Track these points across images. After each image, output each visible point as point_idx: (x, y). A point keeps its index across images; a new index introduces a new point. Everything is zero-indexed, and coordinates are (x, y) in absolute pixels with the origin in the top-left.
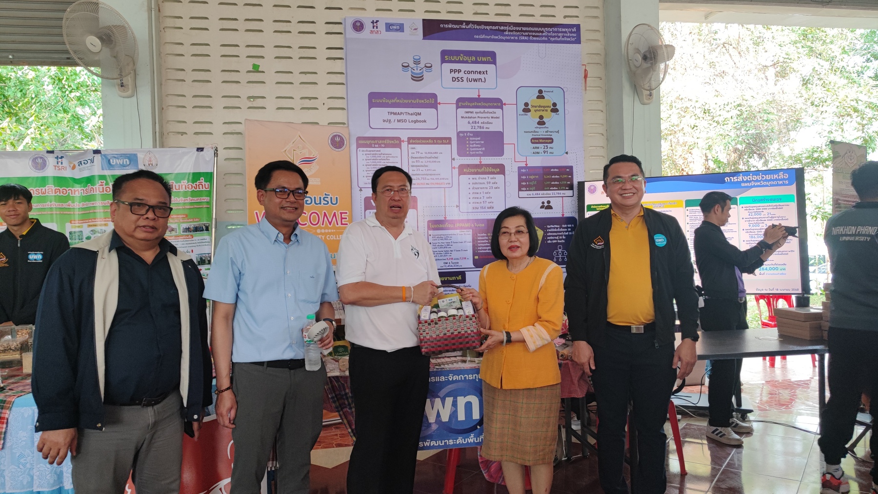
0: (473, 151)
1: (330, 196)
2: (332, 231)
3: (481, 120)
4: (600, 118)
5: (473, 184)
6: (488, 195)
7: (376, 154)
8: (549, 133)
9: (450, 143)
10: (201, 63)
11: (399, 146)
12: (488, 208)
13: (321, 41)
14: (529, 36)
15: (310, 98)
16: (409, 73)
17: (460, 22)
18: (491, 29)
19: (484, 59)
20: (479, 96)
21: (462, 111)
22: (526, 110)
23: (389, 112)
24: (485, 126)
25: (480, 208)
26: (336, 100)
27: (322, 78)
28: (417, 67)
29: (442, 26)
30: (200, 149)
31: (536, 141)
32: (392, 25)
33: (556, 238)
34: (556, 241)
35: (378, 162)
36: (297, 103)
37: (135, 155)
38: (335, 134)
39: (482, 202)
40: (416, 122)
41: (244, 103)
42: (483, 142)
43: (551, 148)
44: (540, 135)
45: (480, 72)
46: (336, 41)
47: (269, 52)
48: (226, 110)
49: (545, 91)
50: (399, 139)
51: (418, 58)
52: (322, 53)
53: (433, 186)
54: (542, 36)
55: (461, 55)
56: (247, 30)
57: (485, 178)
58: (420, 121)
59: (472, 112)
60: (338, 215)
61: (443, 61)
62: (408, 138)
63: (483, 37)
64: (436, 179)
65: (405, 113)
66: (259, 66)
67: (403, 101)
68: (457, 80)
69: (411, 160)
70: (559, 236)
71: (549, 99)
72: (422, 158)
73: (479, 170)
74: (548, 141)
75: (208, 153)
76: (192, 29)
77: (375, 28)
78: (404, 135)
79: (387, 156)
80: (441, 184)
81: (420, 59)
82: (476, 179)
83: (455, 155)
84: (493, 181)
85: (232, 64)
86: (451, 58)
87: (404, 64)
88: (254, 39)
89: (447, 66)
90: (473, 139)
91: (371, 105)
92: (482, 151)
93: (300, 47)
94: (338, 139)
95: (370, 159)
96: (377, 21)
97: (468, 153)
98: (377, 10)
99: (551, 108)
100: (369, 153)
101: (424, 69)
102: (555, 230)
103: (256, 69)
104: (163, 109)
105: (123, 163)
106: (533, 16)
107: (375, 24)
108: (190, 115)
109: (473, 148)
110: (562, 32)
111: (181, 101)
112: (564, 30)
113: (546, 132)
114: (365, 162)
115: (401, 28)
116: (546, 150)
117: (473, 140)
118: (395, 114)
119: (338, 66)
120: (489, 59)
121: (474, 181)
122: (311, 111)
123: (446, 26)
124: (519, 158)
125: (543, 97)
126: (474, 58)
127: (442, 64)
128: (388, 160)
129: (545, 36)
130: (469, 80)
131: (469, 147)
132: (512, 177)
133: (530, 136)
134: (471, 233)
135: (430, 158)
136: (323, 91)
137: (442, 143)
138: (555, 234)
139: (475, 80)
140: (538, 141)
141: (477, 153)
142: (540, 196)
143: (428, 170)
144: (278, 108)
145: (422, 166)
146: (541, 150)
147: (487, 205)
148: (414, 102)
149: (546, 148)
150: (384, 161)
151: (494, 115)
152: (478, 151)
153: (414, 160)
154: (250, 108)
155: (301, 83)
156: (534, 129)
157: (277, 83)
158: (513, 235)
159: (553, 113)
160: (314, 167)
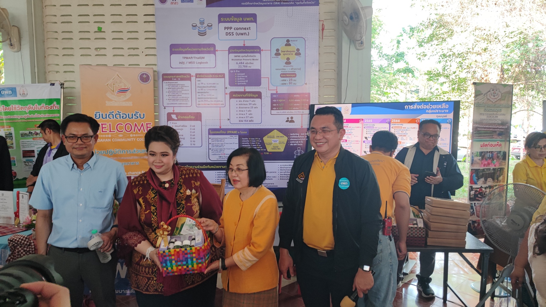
0: (239, 83)
1: (139, 113)
2: (141, 135)
3: (245, 62)
4: (333, 58)
5: (239, 104)
6: (250, 112)
7: (174, 85)
8: (293, 70)
9: (224, 77)
10: (67, 27)
11: (190, 79)
12: (250, 121)
13: (140, 10)
14: (280, 1)
15: (134, 49)
16: (197, 30)
19: (248, 19)
20: (244, 45)
21: (232, 56)
22: (278, 54)
23: (183, 57)
24: (248, 65)
25: (244, 121)
26: (151, 49)
27: (142, 35)
28: (202, 26)
30: (53, 84)
31: (284, 76)
33: (296, 142)
34: (296, 144)
35: (176, 90)
36: (126, 52)
37: (15, 88)
38: (143, 73)
39: (246, 117)
40: (201, 63)
41: (93, 52)
42: (246, 77)
43: (294, 80)
44: (287, 72)
45: (245, 29)
46: (151, 10)
47: (108, 19)
48: (82, 57)
49: (291, 41)
50: (190, 75)
51: (203, 20)
52: (141, 19)
53: (212, 106)
54: (290, 1)
55: (232, 17)
56: (94, 5)
57: (248, 101)
58: (204, 63)
59: (239, 56)
61: (220, 21)
62: (196, 74)
63: (248, 3)
64: (215, 101)
65: (194, 58)
66: (102, 28)
67: (193, 49)
68: (229, 34)
69: (197, 89)
70: (299, 141)
72: (205, 87)
73: (243, 95)
74: (293, 76)
75: (57, 87)
76: (61, 6)
78: (193, 72)
79: (182, 86)
80: (218, 104)
81: (204, 20)
82: (241, 101)
83: (227, 85)
84: (253, 103)
85: (85, 27)
86: (225, 20)
87: (193, 25)
88: (98, 10)
89: (223, 25)
90: (240, 74)
91: (172, 53)
92: (245, 82)
93: (127, 15)
94: (145, 76)
95: (171, 88)
97: (236, 84)
99: (295, 53)
100: (170, 84)
101: (207, 27)
102: (296, 137)
103: (100, 30)
104: (45, 57)
105: (8, 93)
108: (61, 60)
109: (239, 80)
111: (56, 52)
113: (291, 69)
114: (168, 90)
116: (291, 82)
117: (239, 75)
118: (187, 58)
119: (151, 27)
120: (252, 19)
121: (240, 103)
122: (135, 57)
124: (271, 87)
125: (290, 45)
126: (241, 19)
127: (219, 23)
128: (182, 88)
129: (293, 1)
130: (237, 34)
131: (237, 80)
132: (267, 101)
133: (280, 72)
134: (238, 137)
135: (210, 87)
136: (142, 44)
137: (219, 77)
138: (296, 139)
139: (242, 34)
141: (243, 84)
142: (286, 113)
143: (209, 95)
144: (114, 55)
145: (205, 93)
146: (287, 82)
147: (249, 119)
148: (199, 50)
149: (291, 80)
150: (180, 89)
151: (255, 58)
152: (243, 82)
153: (200, 88)
154: (96, 55)
155: (128, 39)
156: (282, 68)
157: (113, 39)
158: (234, 171)
159: (297, 56)
160: (128, 95)
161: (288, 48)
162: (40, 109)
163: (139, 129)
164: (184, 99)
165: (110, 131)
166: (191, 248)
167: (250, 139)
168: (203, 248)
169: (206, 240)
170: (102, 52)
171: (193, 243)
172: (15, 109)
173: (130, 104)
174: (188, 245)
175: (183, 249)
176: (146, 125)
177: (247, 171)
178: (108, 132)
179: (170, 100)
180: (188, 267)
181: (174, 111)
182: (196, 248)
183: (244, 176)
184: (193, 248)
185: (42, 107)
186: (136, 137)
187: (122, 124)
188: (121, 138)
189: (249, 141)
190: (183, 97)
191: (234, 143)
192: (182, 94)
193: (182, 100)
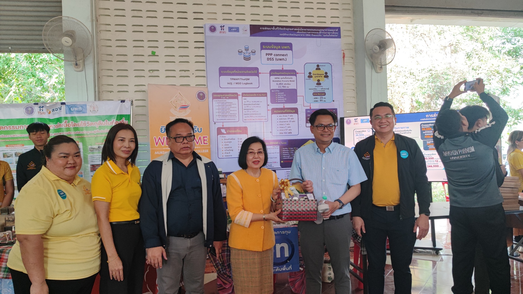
0: (279, 100)
1: (197, 127)
2: (199, 147)
3: (284, 83)
4: (352, 80)
5: (280, 119)
6: (289, 126)
7: (223, 103)
8: (323, 90)
9: (266, 96)
11: (237, 98)
12: (288, 133)
13: (191, 37)
14: (311, 34)
15: (185, 71)
16: (242, 56)
17: (272, 26)
18: (289, 30)
19: (285, 47)
20: (283, 68)
21: (273, 78)
22: (310, 77)
23: (231, 79)
24: (286, 86)
25: (284, 133)
26: (200, 71)
27: (192, 59)
28: (247, 52)
29: (261, 28)
30: (123, 101)
32: (232, 28)
35: (225, 107)
36: (177, 74)
37: (85, 105)
38: (200, 91)
39: (285, 130)
40: (246, 84)
41: (146, 73)
42: (285, 95)
44: (318, 91)
45: (283, 55)
46: (200, 38)
47: (161, 44)
48: (136, 78)
49: (320, 66)
50: (237, 94)
51: (248, 47)
52: (192, 45)
53: (257, 121)
54: (319, 34)
55: (272, 45)
56: (148, 32)
57: (287, 116)
58: (249, 84)
59: (279, 78)
60: (202, 138)
62: (242, 93)
63: (285, 34)
64: (259, 117)
65: (240, 79)
66: (155, 52)
67: (239, 72)
68: (270, 60)
69: (244, 106)
71: (323, 70)
72: (250, 104)
73: (283, 111)
74: (323, 94)
75: (127, 104)
76: (116, 31)
77: (223, 30)
78: (240, 92)
79: (230, 103)
80: (261, 119)
82: (281, 116)
83: (269, 103)
84: (291, 117)
85: (140, 51)
86: (266, 47)
87: (239, 51)
88: (152, 36)
89: (264, 52)
90: (280, 93)
91: (221, 74)
92: (284, 100)
93: (179, 41)
94: (201, 95)
95: (220, 106)
96: (224, 26)
97: (277, 101)
98: (223, 19)
99: (324, 75)
100: (220, 102)
101: (251, 53)
103: (154, 54)
104: (99, 77)
105: (78, 110)
106: (313, 22)
107: (222, 28)
108: (115, 81)
109: (279, 98)
110: (330, 32)
111: (110, 73)
112: (331, 30)
113: (321, 89)
114: (217, 108)
115: (237, 30)
116: (321, 99)
118: (234, 79)
119: (201, 52)
120: (288, 47)
121: (281, 118)
122: (185, 78)
123: (263, 28)
124: (306, 104)
125: (319, 69)
126: (280, 47)
127: (261, 50)
128: (230, 106)
129: (320, 34)
130: (277, 60)
131: (277, 98)
132: (302, 115)
133: (312, 91)
134: (279, 147)
135: (254, 104)
136: (192, 66)
137: (262, 96)
139: (281, 60)
140: (317, 94)
141: (282, 101)
143: (254, 112)
144: (167, 77)
145: (250, 109)
146: (319, 100)
147: (288, 131)
148: (245, 72)
149: (321, 98)
150: (228, 107)
151: (292, 80)
152: (283, 100)
153: (246, 106)
154: (150, 76)
155: (180, 62)
156: (314, 88)
157: (166, 62)
159: (325, 78)
160: (188, 111)
161: (318, 72)
164: (232, 115)
167: (289, 148)
170: (155, 73)
172: (85, 125)
179: (219, 116)
181: (223, 126)
185: (112, 122)
189: (288, 151)
190: (231, 114)
191: (276, 153)
192: (230, 111)
193: (231, 116)
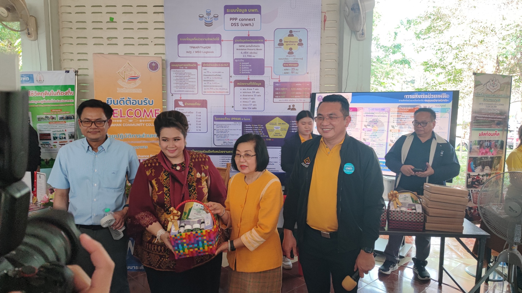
0: (244, 71)
1: (148, 100)
2: (150, 121)
3: (249, 51)
4: (334, 49)
5: (243, 92)
6: (253, 100)
7: (182, 73)
8: (295, 60)
9: (229, 66)
10: (81, 17)
11: (196, 68)
12: (253, 108)
15: (144, 38)
16: (204, 21)
19: (253, 10)
20: (249, 35)
21: (237, 46)
22: (281, 44)
23: (190, 47)
24: (252, 55)
25: (247, 108)
26: (159, 39)
27: (151, 26)
28: (208, 17)
31: (286, 65)
35: (183, 78)
36: (136, 41)
37: (32, 75)
38: (152, 61)
39: (249, 105)
40: (207, 52)
41: (105, 42)
42: (250, 66)
43: (296, 70)
44: (289, 61)
45: (250, 20)
47: (119, 10)
48: (95, 46)
50: (196, 63)
52: (151, 9)
53: (217, 94)
55: (238, 8)
58: (210, 52)
59: (244, 46)
61: (226, 13)
62: (202, 63)
64: (220, 89)
65: (200, 47)
66: (113, 18)
67: (199, 39)
68: (234, 25)
69: (203, 77)
71: (297, 36)
72: (210, 75)
73: (247, 84)
74: (295, 65)
75: (72, 74)
78: (200, 61)
79: (189, 74)
80: (223, 92)
81: (210, 11)
82: (245, 89)
83: (232, 74)
84: (257, 91)
85: (98, 17)
86: (230, 11)
87: (200, 16)
89: (228, 16)
90: (244, 63)
91: (180, 42)
92: (249, 71)
93: (138, 6)
94: (154, 65)
95: (178, 76)
97: (240, 72)
100: (178, 72)
101: (213, 18)
103: (112, 21)
104: (60, 45)
105: (26, 79)
108: (75, 49)
109: (244, 69)
111: (70, 41)
113: (294, 59)
114: (175, 78)
116: (293, 71)
117: (244, 65)
118: (194, 48)
119: (160, 17)
120: (256, 10)
121: (244, 91)
122: (145, 46)
124: (274, 76)
125: (292, 36)
126: (246, 10)
127: (224, 14)
128: (189, 76)
130: (242, 25)
131: (241, 69)
132: (269, 89)
133: (283, 62)
134: (241, 124)
135: (215, 75)
136: (152, 34)
137: (224, 66)
139: (247, 25)
140: (288, 65)
141: (247, 73)
142: (288, 101)
143: (214, 83)
144: (125, 45)
145: (210, 81)
146: (290, 71)
147: (252, 107)
148: (206, 40)
149: (293, 69)
150: (187, 77)
151: (259, 48)
152: (247, 71)
153: (206, 77)
154: (108, 44)
155: (139, 29)
156: (285, 57)
157: (124, 29)
158: (242, 157)
159: (299, 46)
160: (138, 82)
161: (291, 39)
162: (56, 95)
163: (148, 114)
164: (191, 87)
165: (121, 117)
166: (201, 231)
167: (253, 125)
168: (213, 230)
169: (215, 222)
170: (114, 41)
171: (203, 226)
172: (32, 95)
173: (139, 91)
174: (198, 228)
175: (194, 233)
176: (154, 111)
177: (255, 157)
178: (119, 117)
179: (177, 88)
180: (199, 249)
181: (181, 98)
182: (206, 231)
183: (252, 162)
184: (204, 231)
185: (57, 93)
186: (145, 123)
187: (132, 110)
188: (131, 123)
189: (252, 128)
190: (190, 85)
191: (237, 129)
192: (189, 82)
193: (189, 88)
